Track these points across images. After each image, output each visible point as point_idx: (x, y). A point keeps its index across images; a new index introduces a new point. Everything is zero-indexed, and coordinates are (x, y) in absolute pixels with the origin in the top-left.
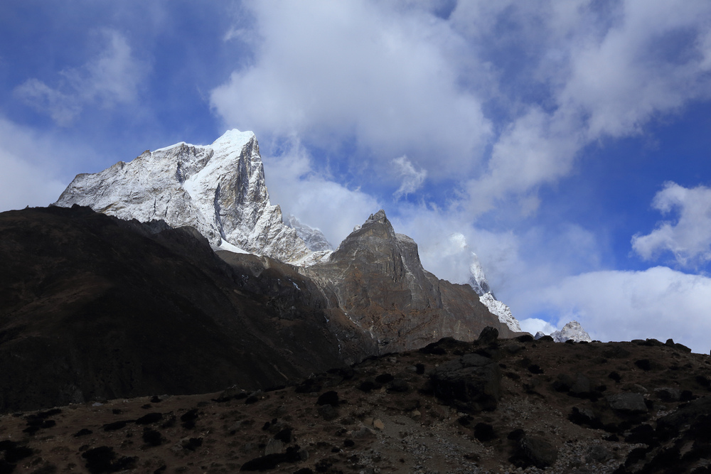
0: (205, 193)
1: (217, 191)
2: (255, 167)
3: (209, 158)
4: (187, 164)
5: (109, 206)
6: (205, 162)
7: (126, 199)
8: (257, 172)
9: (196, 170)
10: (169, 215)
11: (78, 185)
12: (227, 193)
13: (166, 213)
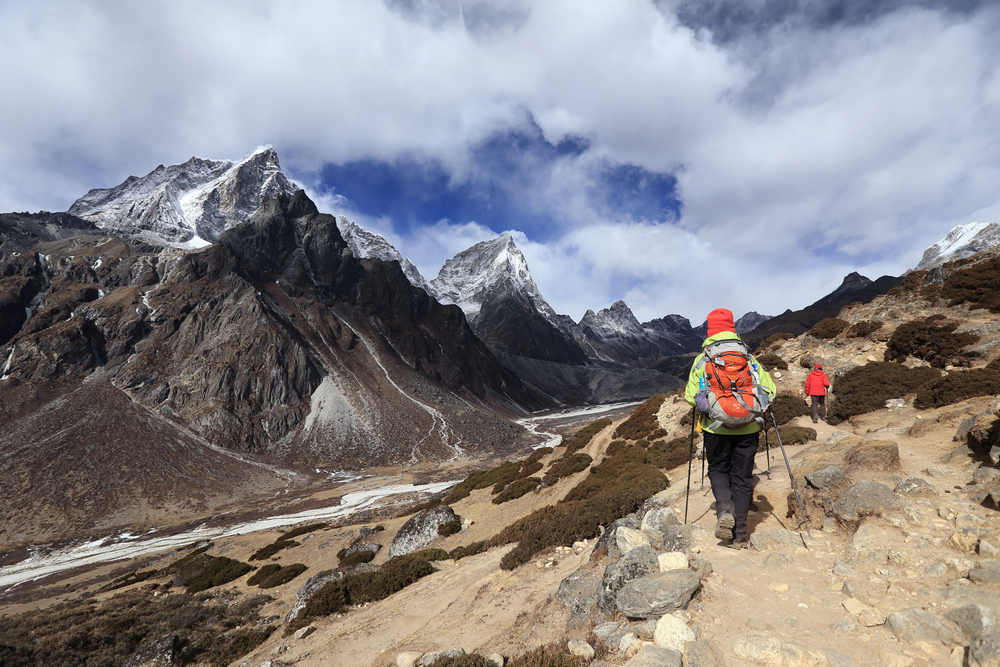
0: (200, 198)
1: (214, 195)
2: (268, 175)
3: (225, 169)
4: (196, 175)
5: (97, 213)
6: (218, 173)
7: (117, 206)
8: (270, 178)
9: (206, 180)
10: (141, 218)
11: (89, 199)
12: (224, 198)
13: (139, 216)
